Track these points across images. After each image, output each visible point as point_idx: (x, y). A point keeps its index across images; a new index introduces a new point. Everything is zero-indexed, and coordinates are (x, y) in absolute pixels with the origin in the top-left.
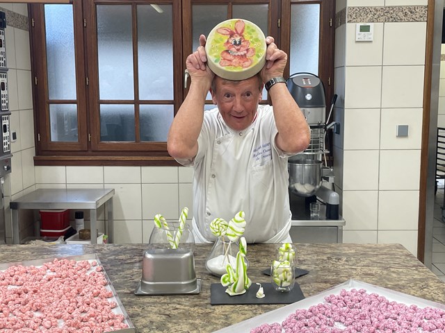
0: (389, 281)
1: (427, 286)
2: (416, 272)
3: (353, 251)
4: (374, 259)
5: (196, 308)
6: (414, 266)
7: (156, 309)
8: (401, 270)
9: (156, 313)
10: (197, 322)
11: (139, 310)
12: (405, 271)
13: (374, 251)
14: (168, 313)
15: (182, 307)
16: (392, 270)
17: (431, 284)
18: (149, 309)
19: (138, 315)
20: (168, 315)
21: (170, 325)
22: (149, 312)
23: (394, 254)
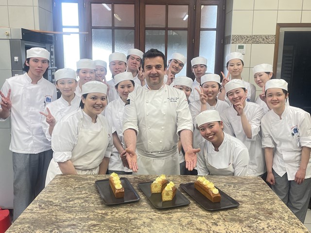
0: (255, 200)
1: (274, 203)
2: (268, 194)
3: (236, 181)
4: (247, 186)
5: (164, 215)
6: (267, 191)
7: (145, 215)
8: (261, 193)
9: (145, 217)
10: (166, 222)
11: (137, 216)
12: (263, 193)
13: (247, 181)
14: (151, 217)
15: (157, 214)
16: (257, 193)
17: (276, 202)
18: (142, 215)
19: (137, 218)
20: (151, 219)
21: (153, 224)
22: (142, 217)
23: (257, 183)
